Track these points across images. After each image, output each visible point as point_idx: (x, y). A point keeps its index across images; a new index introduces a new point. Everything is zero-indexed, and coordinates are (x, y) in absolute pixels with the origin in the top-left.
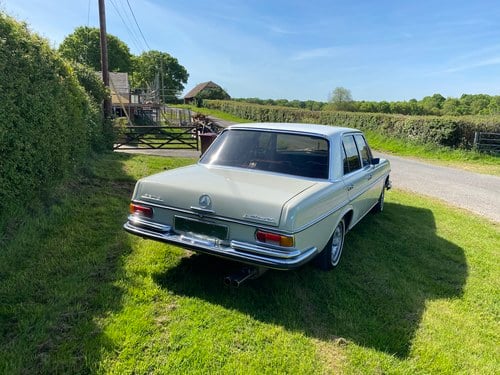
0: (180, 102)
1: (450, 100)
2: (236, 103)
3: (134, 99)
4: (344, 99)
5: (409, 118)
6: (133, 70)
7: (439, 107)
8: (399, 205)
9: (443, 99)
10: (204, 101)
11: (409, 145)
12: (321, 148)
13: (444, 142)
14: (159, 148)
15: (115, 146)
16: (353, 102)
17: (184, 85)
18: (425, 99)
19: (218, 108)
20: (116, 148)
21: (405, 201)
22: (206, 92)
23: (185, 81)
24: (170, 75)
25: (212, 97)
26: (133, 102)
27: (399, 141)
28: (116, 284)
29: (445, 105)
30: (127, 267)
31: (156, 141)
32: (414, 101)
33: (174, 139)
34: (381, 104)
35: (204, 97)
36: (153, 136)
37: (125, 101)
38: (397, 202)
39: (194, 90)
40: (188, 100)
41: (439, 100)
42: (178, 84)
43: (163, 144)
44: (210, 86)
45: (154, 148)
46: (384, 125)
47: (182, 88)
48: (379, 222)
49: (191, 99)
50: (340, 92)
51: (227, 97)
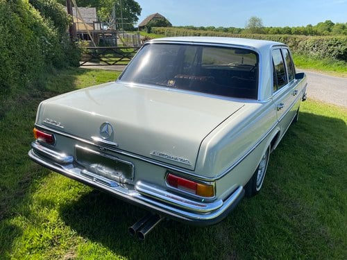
0: (136, 30)
1: (338, 25)
2: (176, 30)
3: (97, 27)
4: (257, 26)
5: (311, 38)
6: (101, 6)
7: (329, 30)
8: (312, 115)
9: (333, 24)
10: (153, 28)
11: (310, 60)
12: (244, 63)
13: (340, 57)
14: (113, 64)
15: (81, 63)
16: (263, 28)
17: (138, 17)
18: (319, 24)
19: (163, 33)
20: (82, 65)
21: (317, 111)
22: (154, 22)
23: (139, 14)
24: (128, 9)
25: (158, 25)
26: (96, 29)
27: (302, 57)
28: (14, 221)
29: (333, 29)
30: (35, 196)
31: (114, 59)
32: (310, 26)
33: (125, 57)
34: (285, 29)
35: (153, 25)
36: (112, 55)
37: (90, 28)
38: (310, 112)
39: (145, 20)
40: (141, 28)
41: (329, 26)
42: (134, 16)
43: (117, 61)
44: (157, 17)
45: (110, 65)
46: (290, 44)
47: (137, 19)
48: (297, 133)
49: (143, 27)
50: (254, 20)
51: (170, 25)
